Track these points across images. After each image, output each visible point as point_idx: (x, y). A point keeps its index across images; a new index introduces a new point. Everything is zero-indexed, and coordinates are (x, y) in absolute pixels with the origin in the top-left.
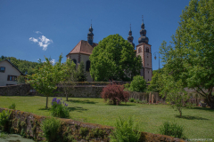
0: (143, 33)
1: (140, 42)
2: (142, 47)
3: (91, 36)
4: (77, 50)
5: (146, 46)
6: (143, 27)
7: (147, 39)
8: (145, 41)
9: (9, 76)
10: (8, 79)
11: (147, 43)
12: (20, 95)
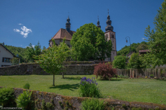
0: (109, 23)
1: (106, 30)
2: (108, 33)
3: (68, 25)
4: (58, 36)
5: (112, 33)
6: (109, 18)
7: (112, 27)
8: (110, 29)
9: (3, 58)
10: (3, 61)
11: (112, 31)
12: (18, 74)
